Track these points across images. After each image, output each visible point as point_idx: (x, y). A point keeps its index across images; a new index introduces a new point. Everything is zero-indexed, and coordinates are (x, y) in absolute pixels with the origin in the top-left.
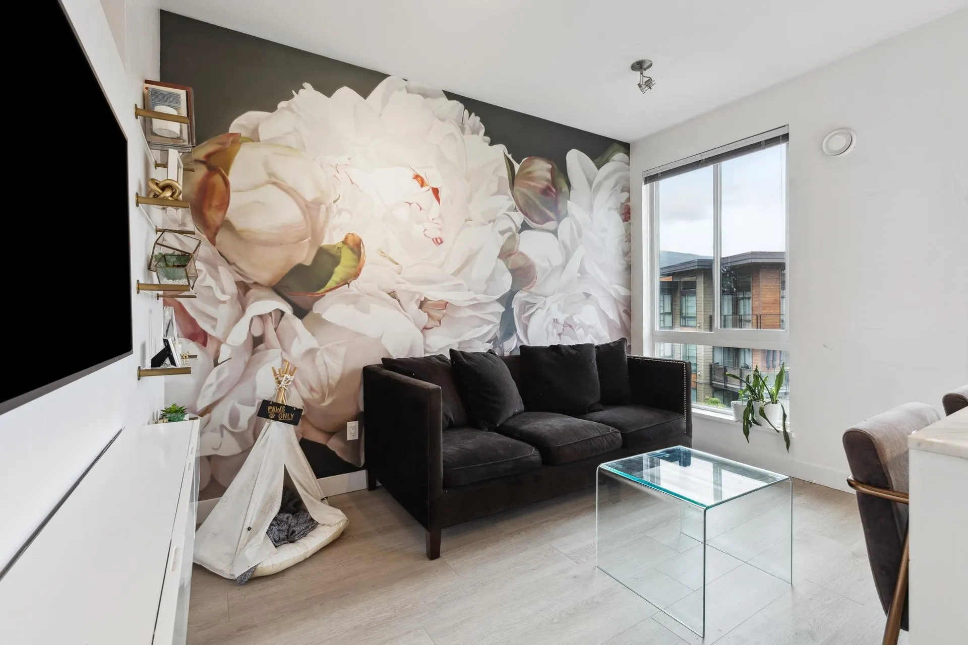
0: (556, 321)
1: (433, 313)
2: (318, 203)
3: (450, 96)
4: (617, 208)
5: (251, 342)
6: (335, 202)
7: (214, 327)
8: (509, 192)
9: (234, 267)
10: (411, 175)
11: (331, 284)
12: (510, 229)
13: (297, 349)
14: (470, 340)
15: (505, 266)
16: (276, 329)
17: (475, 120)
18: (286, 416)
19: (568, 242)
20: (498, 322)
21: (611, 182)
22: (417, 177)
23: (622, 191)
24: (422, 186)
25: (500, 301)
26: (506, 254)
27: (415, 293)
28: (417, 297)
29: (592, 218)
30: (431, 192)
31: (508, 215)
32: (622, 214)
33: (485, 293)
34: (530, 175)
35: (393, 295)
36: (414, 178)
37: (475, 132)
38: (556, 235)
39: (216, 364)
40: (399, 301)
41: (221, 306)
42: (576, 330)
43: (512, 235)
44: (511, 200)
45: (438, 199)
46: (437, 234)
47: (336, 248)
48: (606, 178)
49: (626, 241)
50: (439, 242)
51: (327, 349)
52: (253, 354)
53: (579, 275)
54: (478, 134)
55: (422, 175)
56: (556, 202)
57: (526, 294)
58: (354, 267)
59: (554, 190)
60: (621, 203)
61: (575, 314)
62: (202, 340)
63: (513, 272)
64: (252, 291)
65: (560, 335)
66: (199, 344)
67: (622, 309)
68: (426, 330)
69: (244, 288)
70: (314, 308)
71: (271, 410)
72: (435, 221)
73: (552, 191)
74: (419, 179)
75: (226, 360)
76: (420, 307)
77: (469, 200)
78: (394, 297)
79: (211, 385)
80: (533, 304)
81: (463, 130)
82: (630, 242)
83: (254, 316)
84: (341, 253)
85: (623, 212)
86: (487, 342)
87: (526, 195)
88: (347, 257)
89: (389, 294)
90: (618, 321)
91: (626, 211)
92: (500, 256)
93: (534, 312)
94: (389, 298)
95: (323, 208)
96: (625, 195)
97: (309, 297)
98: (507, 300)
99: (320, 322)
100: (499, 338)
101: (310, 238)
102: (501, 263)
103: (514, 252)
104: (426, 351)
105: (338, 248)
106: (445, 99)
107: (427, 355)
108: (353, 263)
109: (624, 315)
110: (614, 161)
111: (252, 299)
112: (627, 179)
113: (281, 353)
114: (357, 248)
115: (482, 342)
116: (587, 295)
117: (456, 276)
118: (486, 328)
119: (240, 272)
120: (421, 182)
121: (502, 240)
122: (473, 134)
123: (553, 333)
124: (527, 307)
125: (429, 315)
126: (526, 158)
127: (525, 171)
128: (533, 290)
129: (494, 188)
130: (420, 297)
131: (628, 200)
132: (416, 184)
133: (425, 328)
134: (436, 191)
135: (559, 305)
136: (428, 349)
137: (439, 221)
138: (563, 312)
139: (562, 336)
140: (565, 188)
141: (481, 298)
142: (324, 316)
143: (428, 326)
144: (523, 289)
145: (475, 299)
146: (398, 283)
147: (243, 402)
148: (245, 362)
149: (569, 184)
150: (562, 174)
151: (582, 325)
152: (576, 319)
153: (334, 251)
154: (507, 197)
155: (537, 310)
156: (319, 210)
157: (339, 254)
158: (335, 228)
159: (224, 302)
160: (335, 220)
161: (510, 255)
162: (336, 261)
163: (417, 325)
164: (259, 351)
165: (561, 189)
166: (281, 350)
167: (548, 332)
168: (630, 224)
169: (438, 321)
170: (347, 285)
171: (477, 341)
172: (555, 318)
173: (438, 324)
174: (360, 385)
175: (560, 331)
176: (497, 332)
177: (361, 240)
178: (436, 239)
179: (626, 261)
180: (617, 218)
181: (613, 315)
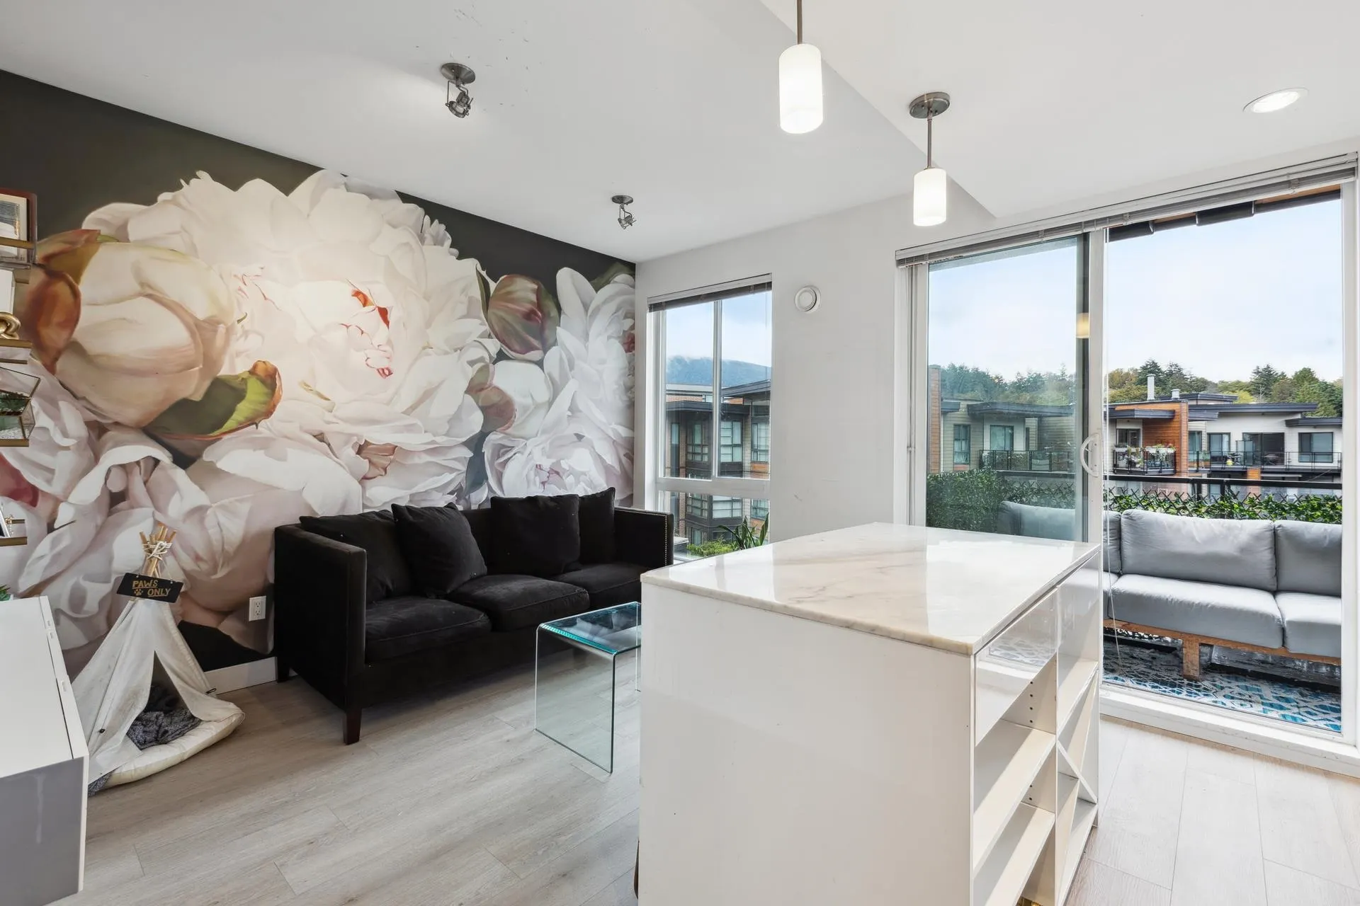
0: (539, 467)
1: (375, 460)
2: (213, 323)
3: (406, 198)
4: (619, 337)
5: (106, 499)
6: (239, 321)
7: (49, 482)
8: (482, 315)
9: (84, 403)
10: (350, 290)
11: (230, 424)
12: (481, 359)
13: (176, 508)
14: (426, 492)
15: (474, 403)
16: (145, 483)
17: (439, 228)
18: (160, 593)
19: (556, 375)
20: (464, 469)
21: (612, 306)
22: (357, 294)
23: (626, 317)
24: (365, 305)
25: (466, 444)
26: (475, 389)
27: (352, 435)
28: (355, 439)
29: (586, 348)
30: (377, 312)
31: (480, 343)
32: (624, 344)
33: (447, 434)
34: (509, 296)
35: (320, 437)
36: (353, 296)
37: (438, 242)
38: (542, 367)
39: (51, 529)
40: (329, 445)
41: (61, 453)
42: (564, 478)
43: (484, 366)
44: (485, 325)
45: (387, 322)
46: (384, 364)
47: (240, 379)
48: (605, 302)
49: (629, 375)
50: (387, 372)
51: (223, 507)
52: (110, 513)
53: (570, 413)
54: (442, 245)
55: (366, 292)
56: (542, 329)
57: (502, 435)
58: (265, 403)
59: (540, 314)
60: (624, 331)
61: (563, 459)
62: (30, 499)
63: (484, 409)
64: (110, 434)
65: (543, 483)
66: (26, 504)
67: (622, 452)
68: (365, 481)
69: (98, 431)
70: (204, 455)
71: (136, 586)
72: (381, 348)
73: (536, 314)
74: (360, 296)
75: (67, 524)
76: (359, 452)
77: (428, 324)
78: (322, 440)
79: (42, 557)
80: (509, 447)
81: (422, 240)
82: (633, 375)
83: (114, 466)
84: (246, 384)
85: (626, 341)
86: (448, 494)
87: (504, 319)
88: (255, 392)
89: (315, 436)
90: (617, 467)
91: (630, 340)
92: (468, 391)
93: (512, 457)
94: (315, 441)
95: (222, 329)
96: (629, 323)
97: (195, 441)
98: (476, 444)
99: (215, 472)
100: (464, 487)
101: (201, 366)
102: (469, 399)
103: (487, 386)
104: (364, 506)
105: (243, 379)
106: (398, 202)
107: (367, 511)
108: (263, 399)
109: (624, 460)
110: (616, 282)
111: (110, 444)
112: (632, 304)
113: (153, 513)
114: (270, 379)
115: (441, 494)
116: (580, 437)
117: (409, 415)
118: (448, 477)
119: (93, 409)
120: (362, 300)
121: (471, 372)
122: (435, 245)
123: (535, 482)
124: (502, 451)
125: (370, 462)
126: (505, 276)
127: (503, 291)
128: (509, 431)
129: (462, 309)
130: (358, 440)
131: (633, 327)
132: (356, 302)
133: (365, 478)
134: (383, 313)
135: (543, 448)
136: (369, 504)
137: (388, 348)
138: (549, 457)
139: (546, 486)
140: (554, 313)
141: (442, 440)
142: (219, 465)
143: (369, 475)
144: (498, 430)
145: (433, 442)
146: (328, 423)
147: (91, 578)
148: (97, 526)
149: (559, 309)
150: (551, 296)
151: (572, 472)
152: (564, 464)
153: (236, 383)
154: (479, 321)
155: (515, 454)
156: (215, 331)
157: (244, 387)
158: (238, 354)
159: (67, 448)
160: (237, 345)
161: (482, 389)
162: (239, 395)
163: (352, 474)
164: (119, 511)
165: (549, 314)
166: (153, 509)
167: (528, 482)
168: (634, 355)
169: (382, 468)
170: (254, 426)
171: (435, 492)
172: (538, 463)
173: (384, 473)
174: (270, 552)
175: (545, 479)
176: (462, 480)
177: (275, 370)
178: (383, 370)
179: (629, 397)
180: (617, 348)
181: (610, 459)
